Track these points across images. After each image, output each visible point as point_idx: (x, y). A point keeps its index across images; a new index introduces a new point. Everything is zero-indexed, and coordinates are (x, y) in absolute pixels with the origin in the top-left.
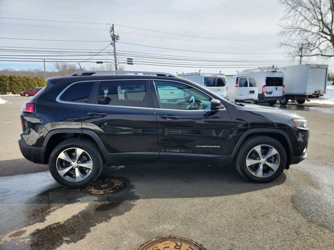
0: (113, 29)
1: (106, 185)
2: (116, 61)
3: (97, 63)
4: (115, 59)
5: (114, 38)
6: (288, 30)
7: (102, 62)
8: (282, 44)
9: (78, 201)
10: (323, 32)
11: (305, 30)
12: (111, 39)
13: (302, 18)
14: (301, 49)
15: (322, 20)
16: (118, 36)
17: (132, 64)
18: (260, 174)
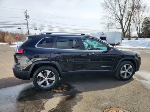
0: (26, 12)
1: (61, 88)
2: (28, 28)
3: (18, 28)
4: (28, 27)
5: (27, 17)
6: (104, 17)
7: (21, 28)
8: (102, 23)
9: (54, 97)
10: (117, 19)
11: (111, 18)
12: (25, 17)
13: (109, 13)
14: (108, 26)
15: (116, 14)
16: (29, 16)
17: (37, 29)
18: (126, 77)
